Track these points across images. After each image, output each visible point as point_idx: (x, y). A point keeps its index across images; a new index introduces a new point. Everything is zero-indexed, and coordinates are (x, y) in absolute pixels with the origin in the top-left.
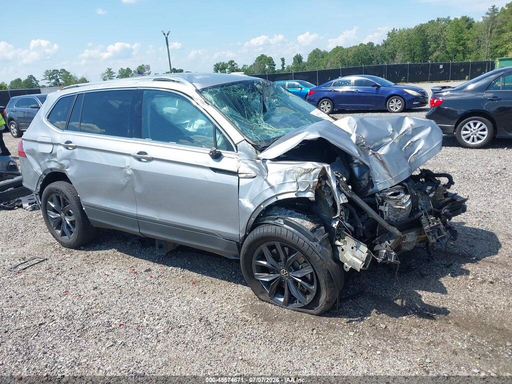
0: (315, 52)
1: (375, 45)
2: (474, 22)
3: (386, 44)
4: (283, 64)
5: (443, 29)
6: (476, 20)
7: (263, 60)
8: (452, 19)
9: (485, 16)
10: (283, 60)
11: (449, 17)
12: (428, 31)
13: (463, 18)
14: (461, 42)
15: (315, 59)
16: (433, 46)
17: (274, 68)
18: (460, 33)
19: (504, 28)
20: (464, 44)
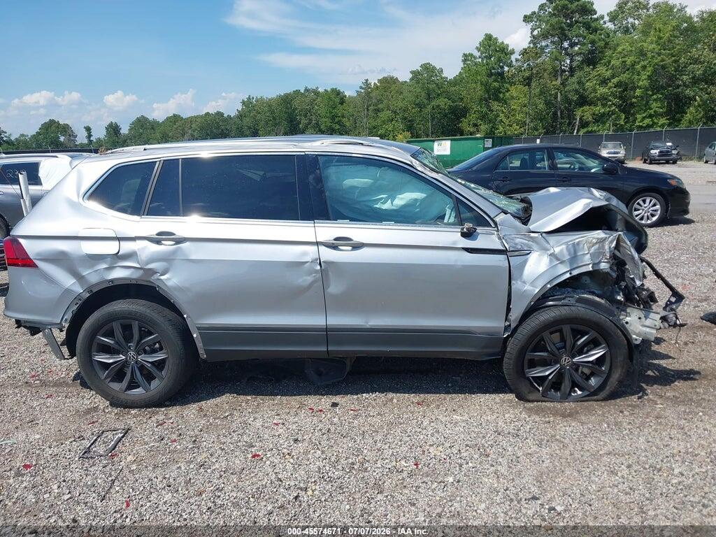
0: (140, 121)
1: (225, 115)
2: (345, 96)
3: (241, 116)
4: (90, 136)
5: (312, 102)
6: (347, 94)
7: (53, 128)
8: (321, 90)
9: (359, 90)
10: (88, 129)
11: (317, 88)
12: (296, 104)
13: (334, 90)
14: (337, 120)
15: (141, 131)
16: (304, 121)
17: (74, 141)
18: (334, 108)
19: (380, 106)
20: (340, 121)
